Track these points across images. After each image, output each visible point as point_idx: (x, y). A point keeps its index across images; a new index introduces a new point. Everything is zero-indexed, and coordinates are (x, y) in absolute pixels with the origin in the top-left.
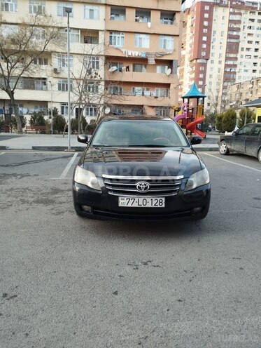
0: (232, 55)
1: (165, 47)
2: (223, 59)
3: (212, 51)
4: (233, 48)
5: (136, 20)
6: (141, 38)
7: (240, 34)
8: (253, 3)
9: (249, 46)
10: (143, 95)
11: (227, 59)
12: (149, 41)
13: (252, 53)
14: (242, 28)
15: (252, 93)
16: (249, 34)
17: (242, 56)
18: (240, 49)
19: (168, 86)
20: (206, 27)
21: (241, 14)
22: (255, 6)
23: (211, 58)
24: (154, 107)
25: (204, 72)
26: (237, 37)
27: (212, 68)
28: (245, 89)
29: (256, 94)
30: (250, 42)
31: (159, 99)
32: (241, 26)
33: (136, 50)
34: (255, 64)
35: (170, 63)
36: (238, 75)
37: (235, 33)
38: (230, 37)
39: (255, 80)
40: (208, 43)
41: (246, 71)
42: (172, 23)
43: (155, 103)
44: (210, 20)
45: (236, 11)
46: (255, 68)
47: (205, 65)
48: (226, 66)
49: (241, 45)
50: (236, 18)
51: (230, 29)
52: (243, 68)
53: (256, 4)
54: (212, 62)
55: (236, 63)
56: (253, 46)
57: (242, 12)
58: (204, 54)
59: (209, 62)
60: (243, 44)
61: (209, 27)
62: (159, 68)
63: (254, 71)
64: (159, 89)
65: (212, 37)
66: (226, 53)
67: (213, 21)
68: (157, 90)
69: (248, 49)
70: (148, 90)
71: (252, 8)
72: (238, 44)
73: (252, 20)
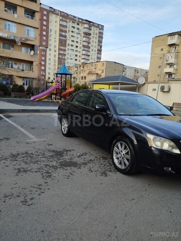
0: (62, 48)
1: (28, 34)
2: (57, 49)
3: (49, 42)
4: (63, 43)
5: (5, 11)
6: (9, 25)
7: (67, 34)
8: (74, 17)
9: (72, 43)
10: (12, 67)
11: (60, 49)
12: (16, 28)
13: (74, 48)
14: (68, 31)
15: (77, 74)
16: (72, 36)
17: (68, 49)
18: (67, 45)
19: (31, 63)
20: (45, 26)
21: (67, 22)
22: (75, 19)
23: (49, 47)
24: (21, 77)
25: (45, 56)
26: (65, 37)
27: (50, 54)
28: (73, 70)
29: (80, 74)
30: (73, 41)
31: (25, 72)
32: (67, 30)
33: (5, 33)
34: (76, 55)
35: (32, 47)
36: (66, 61)
37: (64, 34)
38: (61, 35)
39: (78, 66)
40: (47, 36)
41: (71, 59)
42: (32, 19)
43: (22, 74)
44: (47, 21)
45: (64, 19)
46: (76, 58)
47: (45, 51)
48: (59, 54)
49: (68, 42)
50: (64, 24)
51: (61, 30)
52: (70, 57)
53: (75, 17)
54: (50, 50)
55: (65, 53)
56: (75, 44)
57: (68, 20)
58: (44, 43)
59: (48, 50)
60: (69, 42)
61: (47, 26)
62: (23, 49)
63: (76, 60)
64: (25, 64)
65: (49, 33)
66: (59, 45)
67: (50, 23)
68: (23, 65)
69: (72, 45)
70: (16, 64)
71: (74, 20)
72: (66, 41)
73: (74, 27)
